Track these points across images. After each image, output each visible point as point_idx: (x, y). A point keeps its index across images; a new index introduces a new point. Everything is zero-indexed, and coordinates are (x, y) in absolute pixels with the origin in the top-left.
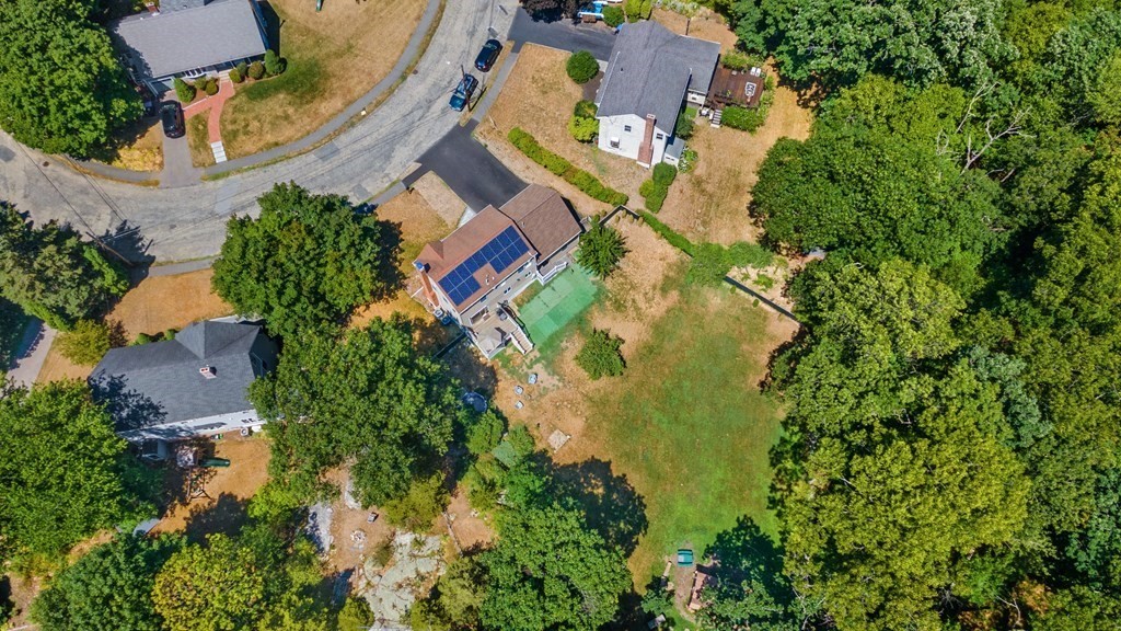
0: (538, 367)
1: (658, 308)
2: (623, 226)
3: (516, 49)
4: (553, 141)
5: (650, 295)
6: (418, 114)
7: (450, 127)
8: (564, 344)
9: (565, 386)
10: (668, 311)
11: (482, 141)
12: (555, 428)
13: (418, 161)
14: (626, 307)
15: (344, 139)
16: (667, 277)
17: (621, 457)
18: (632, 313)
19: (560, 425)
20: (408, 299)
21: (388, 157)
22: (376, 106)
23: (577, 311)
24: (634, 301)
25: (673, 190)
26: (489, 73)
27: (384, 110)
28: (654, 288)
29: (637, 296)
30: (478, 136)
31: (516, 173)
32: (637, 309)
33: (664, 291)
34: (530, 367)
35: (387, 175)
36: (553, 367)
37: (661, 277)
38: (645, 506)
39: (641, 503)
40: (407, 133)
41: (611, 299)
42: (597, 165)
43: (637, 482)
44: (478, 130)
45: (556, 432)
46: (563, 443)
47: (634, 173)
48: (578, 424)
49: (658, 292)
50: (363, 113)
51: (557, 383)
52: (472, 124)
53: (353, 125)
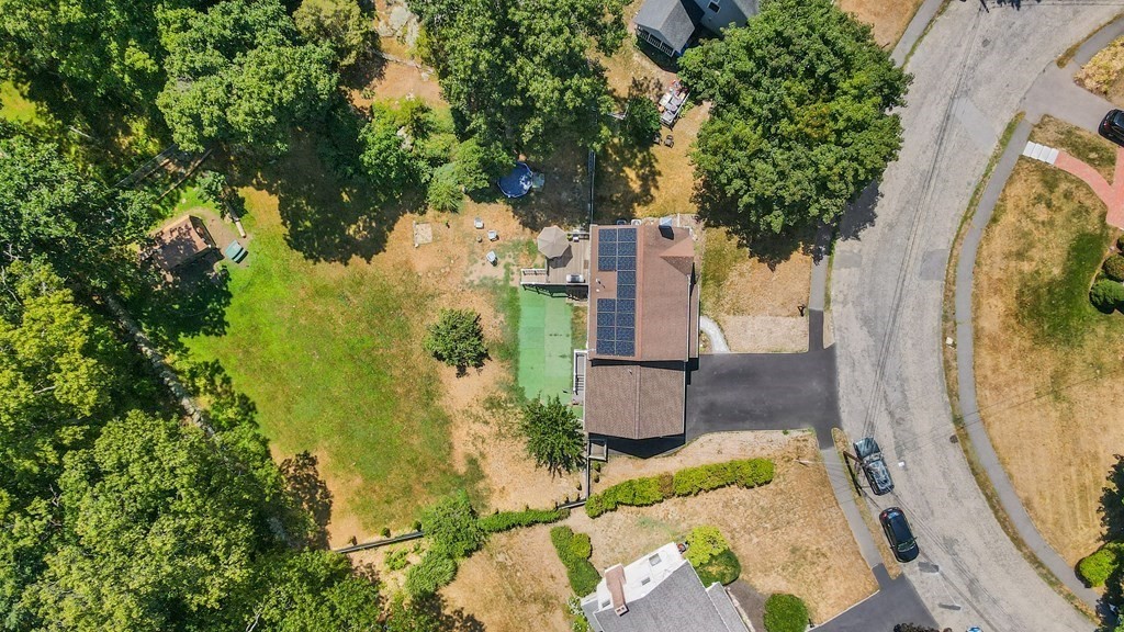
0: (499, 273)
1: (463, 440)
2: (567, 485)
3: (880, 572)
4: (726, 505)
5: (480, 446)
6: (895, 397)
7: (844, 416)
8: (501, 317)
9: (463, 283)
10: (451, 446)
11: (795, 433)
12: (435, 241)
13: (832, 348)
14: (487, 409)
15: (935, 294)
16: (482, 477)
17: (362, 277)
18: (477, 410)
19: (434, 248)
20: (679, 209)
21: (866, 321)
22: (946, 362)
23: (522, 359)
24: (487, 423)
25: (561, 571)
26: (876, 515)
27: (933, 364)
28: (483, 455)
29: (488, 429)
30: (805, 435)
31: (725, 435)
32: (477, 418)
33: (472, 462)
34: (507, 266)
35: (844, 303)
36: (491, 288)
37: (487, 471)
38: (306, 258)
39: (311, 257)
40: (881, 366)
41: (505, 401)
42: (656, 523)
43: (329, 271)
44: (813, 441)
45: (430, 239)
46: (415, 235)
47: (612, 550)
48: (420, 266)
49: (476, 455)
50: (949, 341)
51: (471, 278)
52: (826, 440)
53: (945, 318)
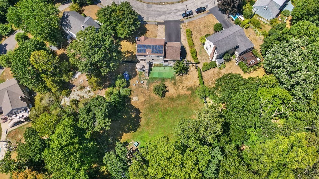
1: (183, 92)
5: (184, 87)
10: (185, 94)
11: (181, 27)
13: (164, 21)
17: (144, 114)
19: (139, 96)
22: (168, 4)
23: (165, 77)
25: (212, 70)
26: (197, 14)
28: (187, 87)
29: (181, 85)
31: (182, 39)
32: (178, 88)
33: (188, 89)
34: (144, 80)
35: (156, 19)
36: (149, 84)
37: (190, 86)
40: (168, 14)
41: (174, 81)
42: (200, 51)
43: (143, 122)
44: (183, 24)
46: (135, 100)
47: (206, 59)
48: (142, 99)
50: (164, 3)
51: (146, 87)
53: (160, 4)
